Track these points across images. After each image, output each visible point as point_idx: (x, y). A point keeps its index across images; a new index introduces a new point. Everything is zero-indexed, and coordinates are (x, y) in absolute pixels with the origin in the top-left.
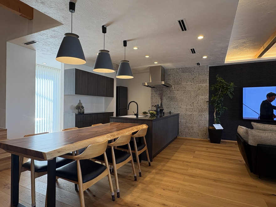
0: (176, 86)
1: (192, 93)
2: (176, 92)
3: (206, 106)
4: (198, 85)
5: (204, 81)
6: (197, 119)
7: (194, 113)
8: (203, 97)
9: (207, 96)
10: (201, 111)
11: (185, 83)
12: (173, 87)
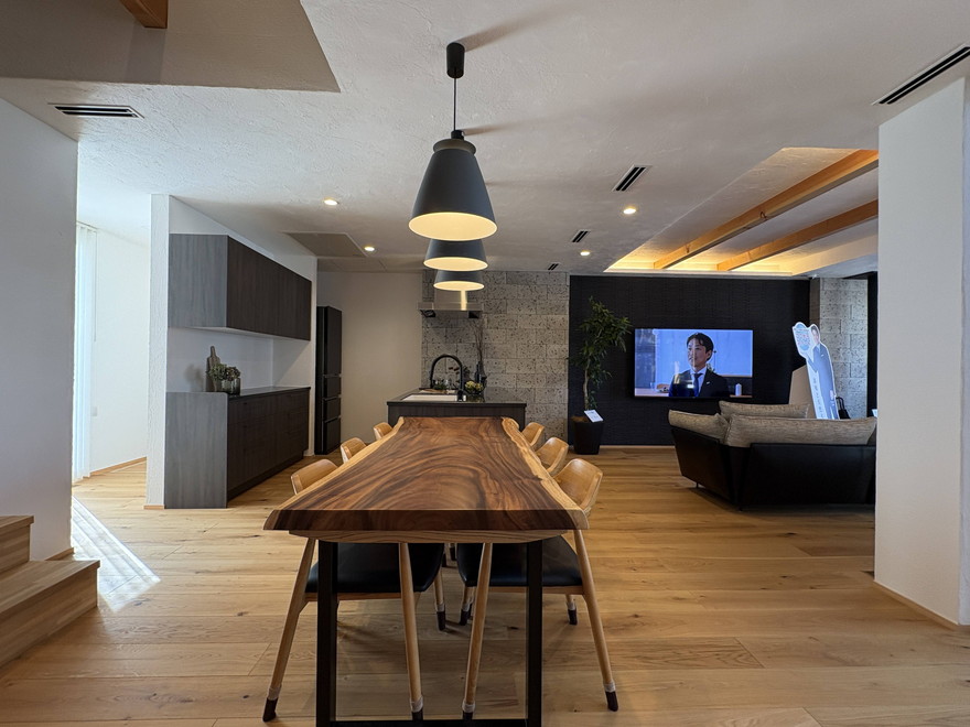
0: (492, 317)
1: (533, 336)
2: (491, 332)
3: (562, 370)
4: (545, 317)
5: (557, 309)
6: (543, 401)
7: (537, 386)
8: (556, 347)
9: (566, 347)
10: (551, 380)
11: (515, 311)
12: (486, 320)
